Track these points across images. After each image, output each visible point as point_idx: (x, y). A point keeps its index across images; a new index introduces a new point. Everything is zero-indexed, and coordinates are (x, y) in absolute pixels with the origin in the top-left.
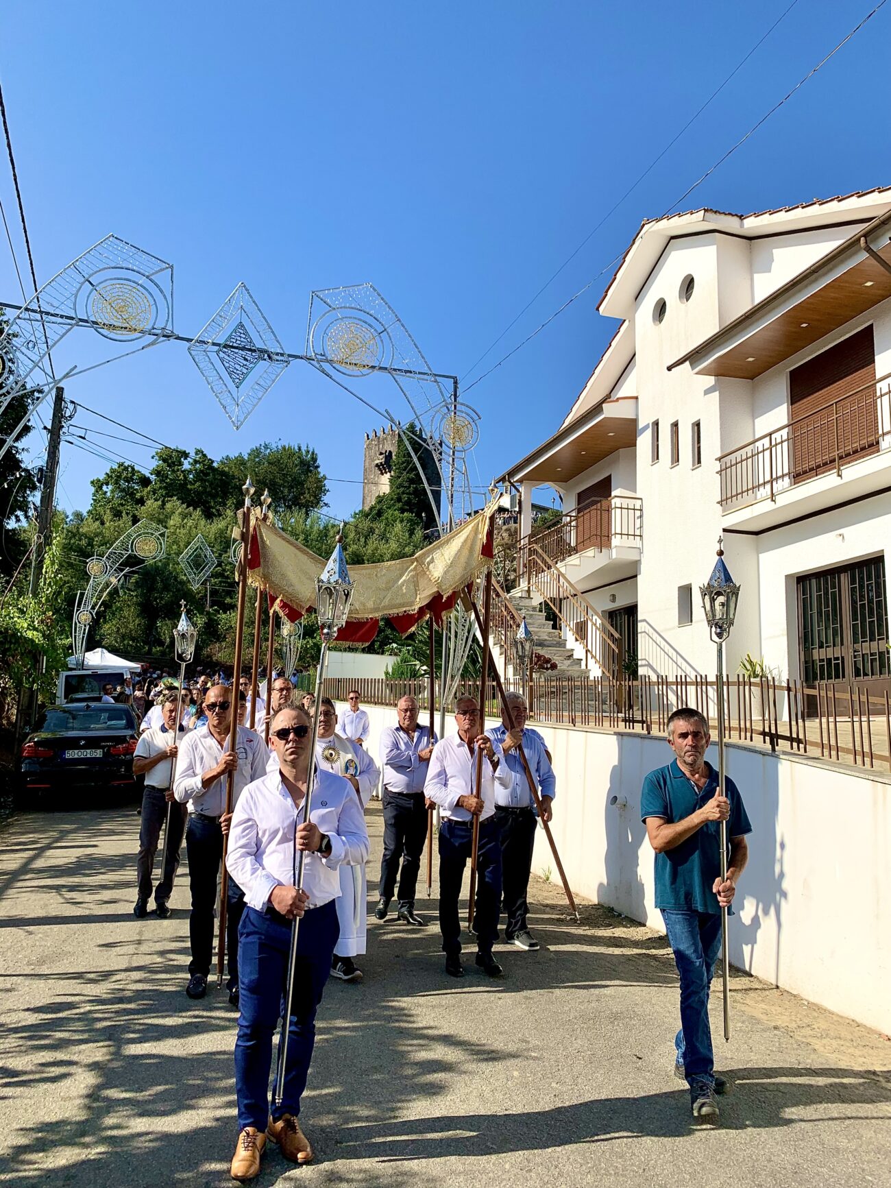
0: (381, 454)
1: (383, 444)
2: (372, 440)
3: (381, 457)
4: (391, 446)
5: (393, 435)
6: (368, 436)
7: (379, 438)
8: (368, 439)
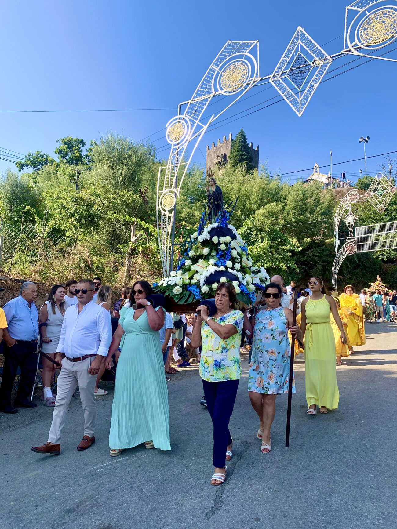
0: (219, 156)
1: (220, 151)
2: (212, 150)
3: (219, 158)
4: (226, 150)
5: (227, 143)
6: (209, 147)
7: (217, 147)
8: (209, 149)
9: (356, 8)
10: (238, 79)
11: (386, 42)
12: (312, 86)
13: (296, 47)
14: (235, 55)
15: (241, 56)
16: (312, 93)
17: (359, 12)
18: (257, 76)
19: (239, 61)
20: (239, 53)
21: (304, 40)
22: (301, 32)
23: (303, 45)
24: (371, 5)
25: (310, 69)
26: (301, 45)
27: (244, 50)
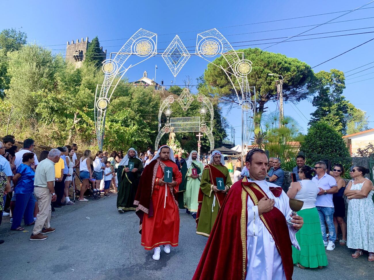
0: (77, 51)
1: (78, 47)
2: (71, 45)
3: (77, 53)
4: (83, 48)
5: (84, 43)
7: (76, 44)
8: (69, 44)
9: (201, 36)
10: (146, 50)
11: (212, 56)
12: (181, 65)
13: (175, 44)
14: (144, 37)
15: (148, 39)
16: (181, 68)
17: (203, 38)
18: (155, 52)
19: (147, 41)
20: (147, 37)
21: (179, 42)
22: (178, 38)
23: (178, 44)
24: (207, 37)
25: (181, 56)
26: (177, 44)
27: (149, 36)
